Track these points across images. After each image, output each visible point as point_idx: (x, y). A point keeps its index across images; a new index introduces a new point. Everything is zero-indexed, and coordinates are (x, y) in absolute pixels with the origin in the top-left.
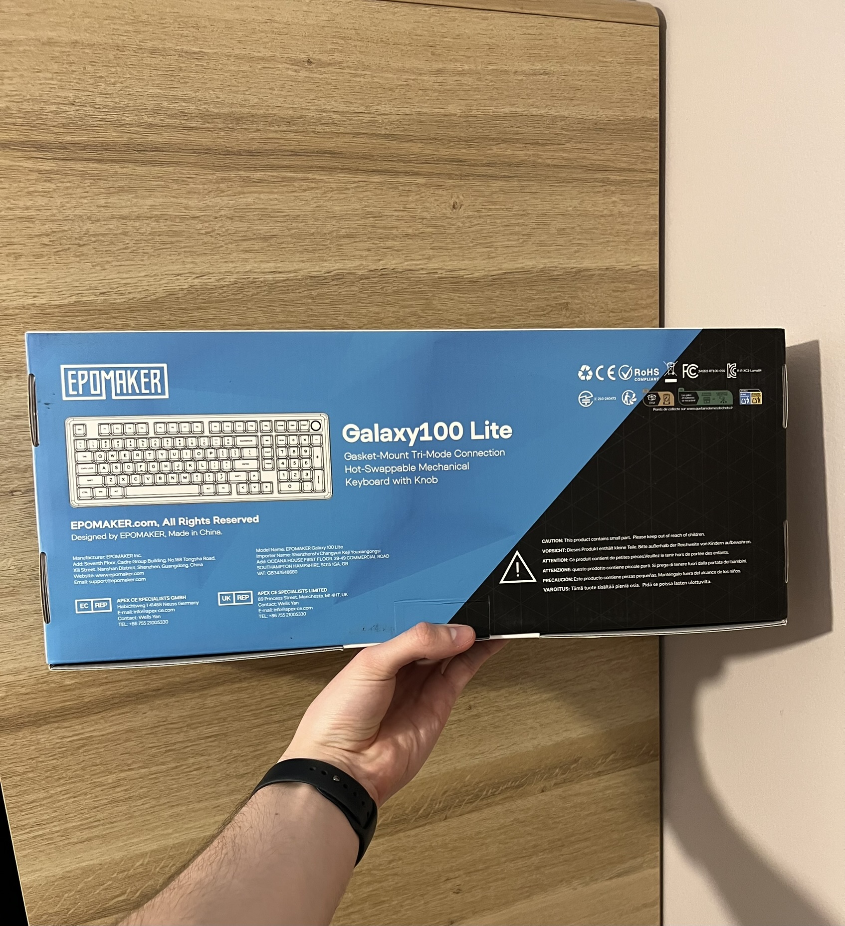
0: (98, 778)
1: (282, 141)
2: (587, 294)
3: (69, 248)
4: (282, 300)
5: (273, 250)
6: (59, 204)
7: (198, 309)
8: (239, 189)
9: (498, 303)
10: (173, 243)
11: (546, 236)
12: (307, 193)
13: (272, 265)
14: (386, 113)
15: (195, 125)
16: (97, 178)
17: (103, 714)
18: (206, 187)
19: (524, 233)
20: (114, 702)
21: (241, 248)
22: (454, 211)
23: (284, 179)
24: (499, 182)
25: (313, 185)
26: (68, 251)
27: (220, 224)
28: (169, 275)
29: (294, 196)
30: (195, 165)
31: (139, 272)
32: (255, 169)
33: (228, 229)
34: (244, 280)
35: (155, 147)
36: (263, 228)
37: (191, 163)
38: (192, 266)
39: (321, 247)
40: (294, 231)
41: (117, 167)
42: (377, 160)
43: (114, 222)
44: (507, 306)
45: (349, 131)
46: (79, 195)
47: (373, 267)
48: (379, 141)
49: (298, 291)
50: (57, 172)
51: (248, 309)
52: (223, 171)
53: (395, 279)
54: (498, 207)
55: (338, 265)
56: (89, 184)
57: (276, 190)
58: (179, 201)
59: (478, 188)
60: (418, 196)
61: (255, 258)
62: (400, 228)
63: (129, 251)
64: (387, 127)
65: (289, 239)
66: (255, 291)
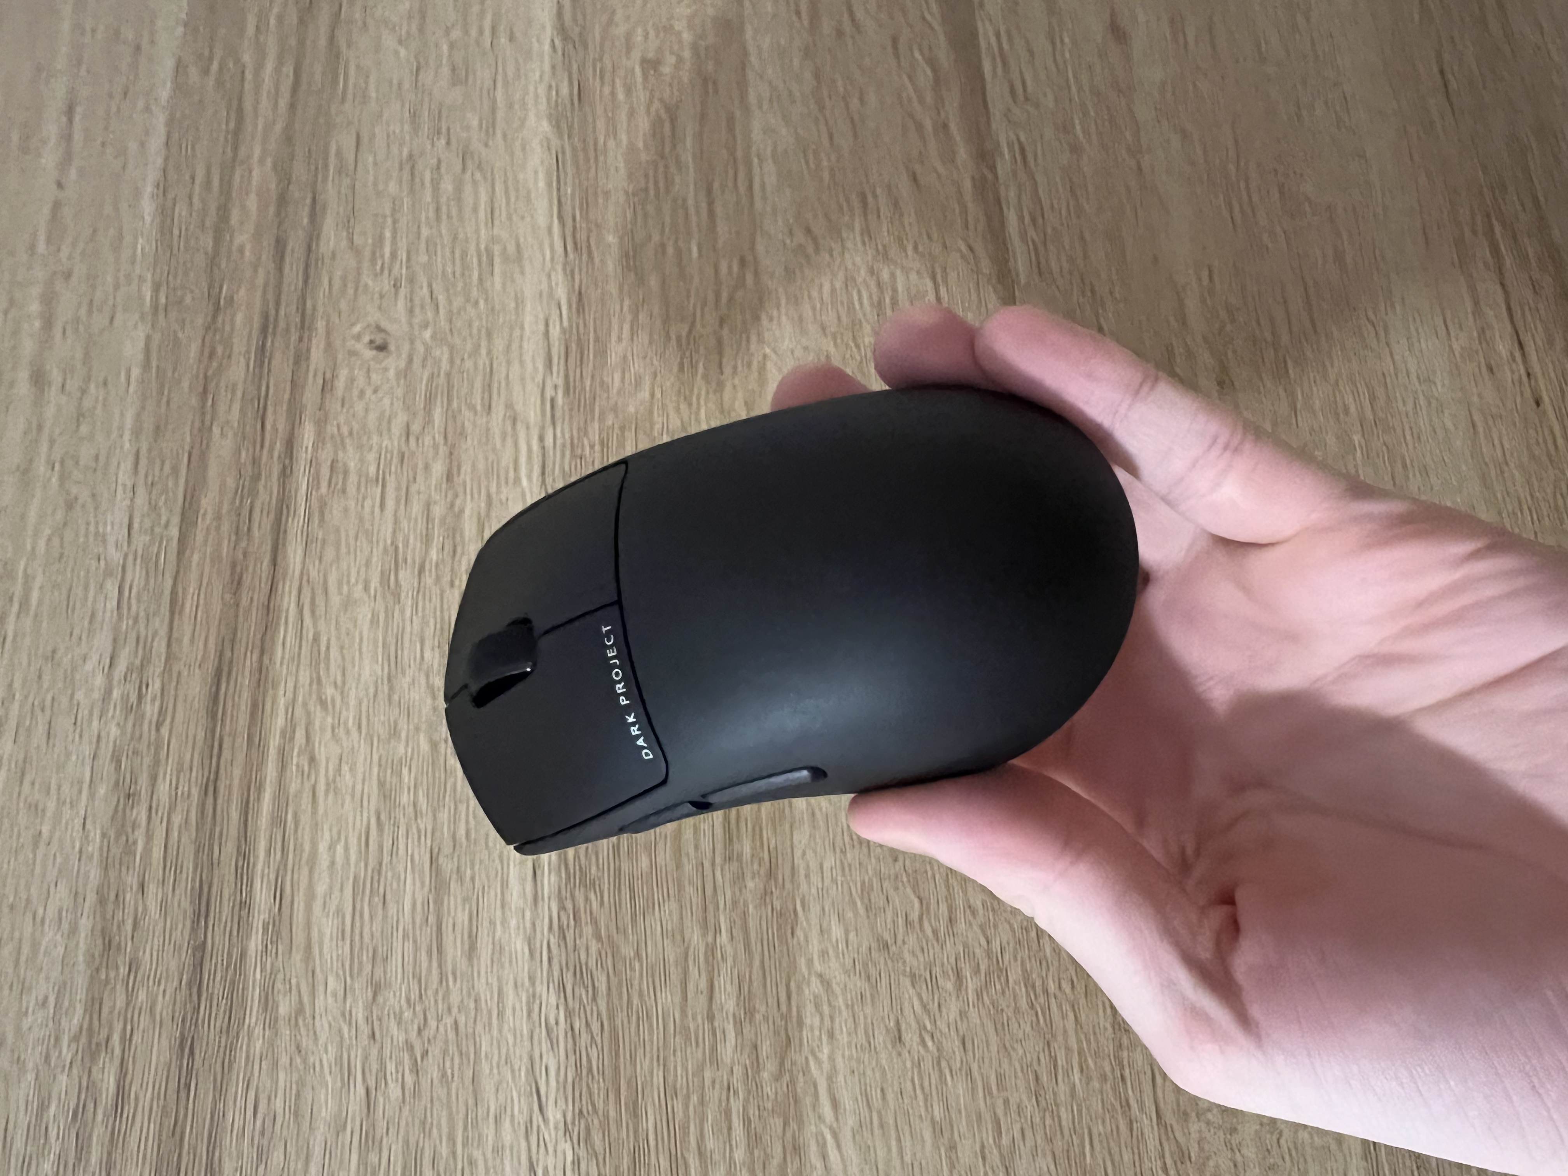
1: (176, 822)
7: (635, 1113)
8: (296, 957)
11: (469, 114)
12: (321, 755)
14: (126, 522)
15: (112, 1081)
18: (284, 1061)
19: (458, 167)
21: (462, 964)
22: (392, 347)
23: (278, 820)
24: (326, 230)
25: (300, 737)
29: (327, 792)
30: (220, 1093)
32: (245, 905)
33: (408, 1000)
34: (555, 961)
36: (410, 892)
37: (214, 1102)
38: (507, 1124)
42: (245, 554)
45: (166, 625)
48: (198, 544)
51: (637, 953)
52: (243, 1006)
54: (388, 234)
58: (318, 1151)
59: (336, 285)
60: (348, 441)
61: (492, 923)
62: (430, 496)
64: (163, 521)
65: (444, 816)
66: (588, 930)
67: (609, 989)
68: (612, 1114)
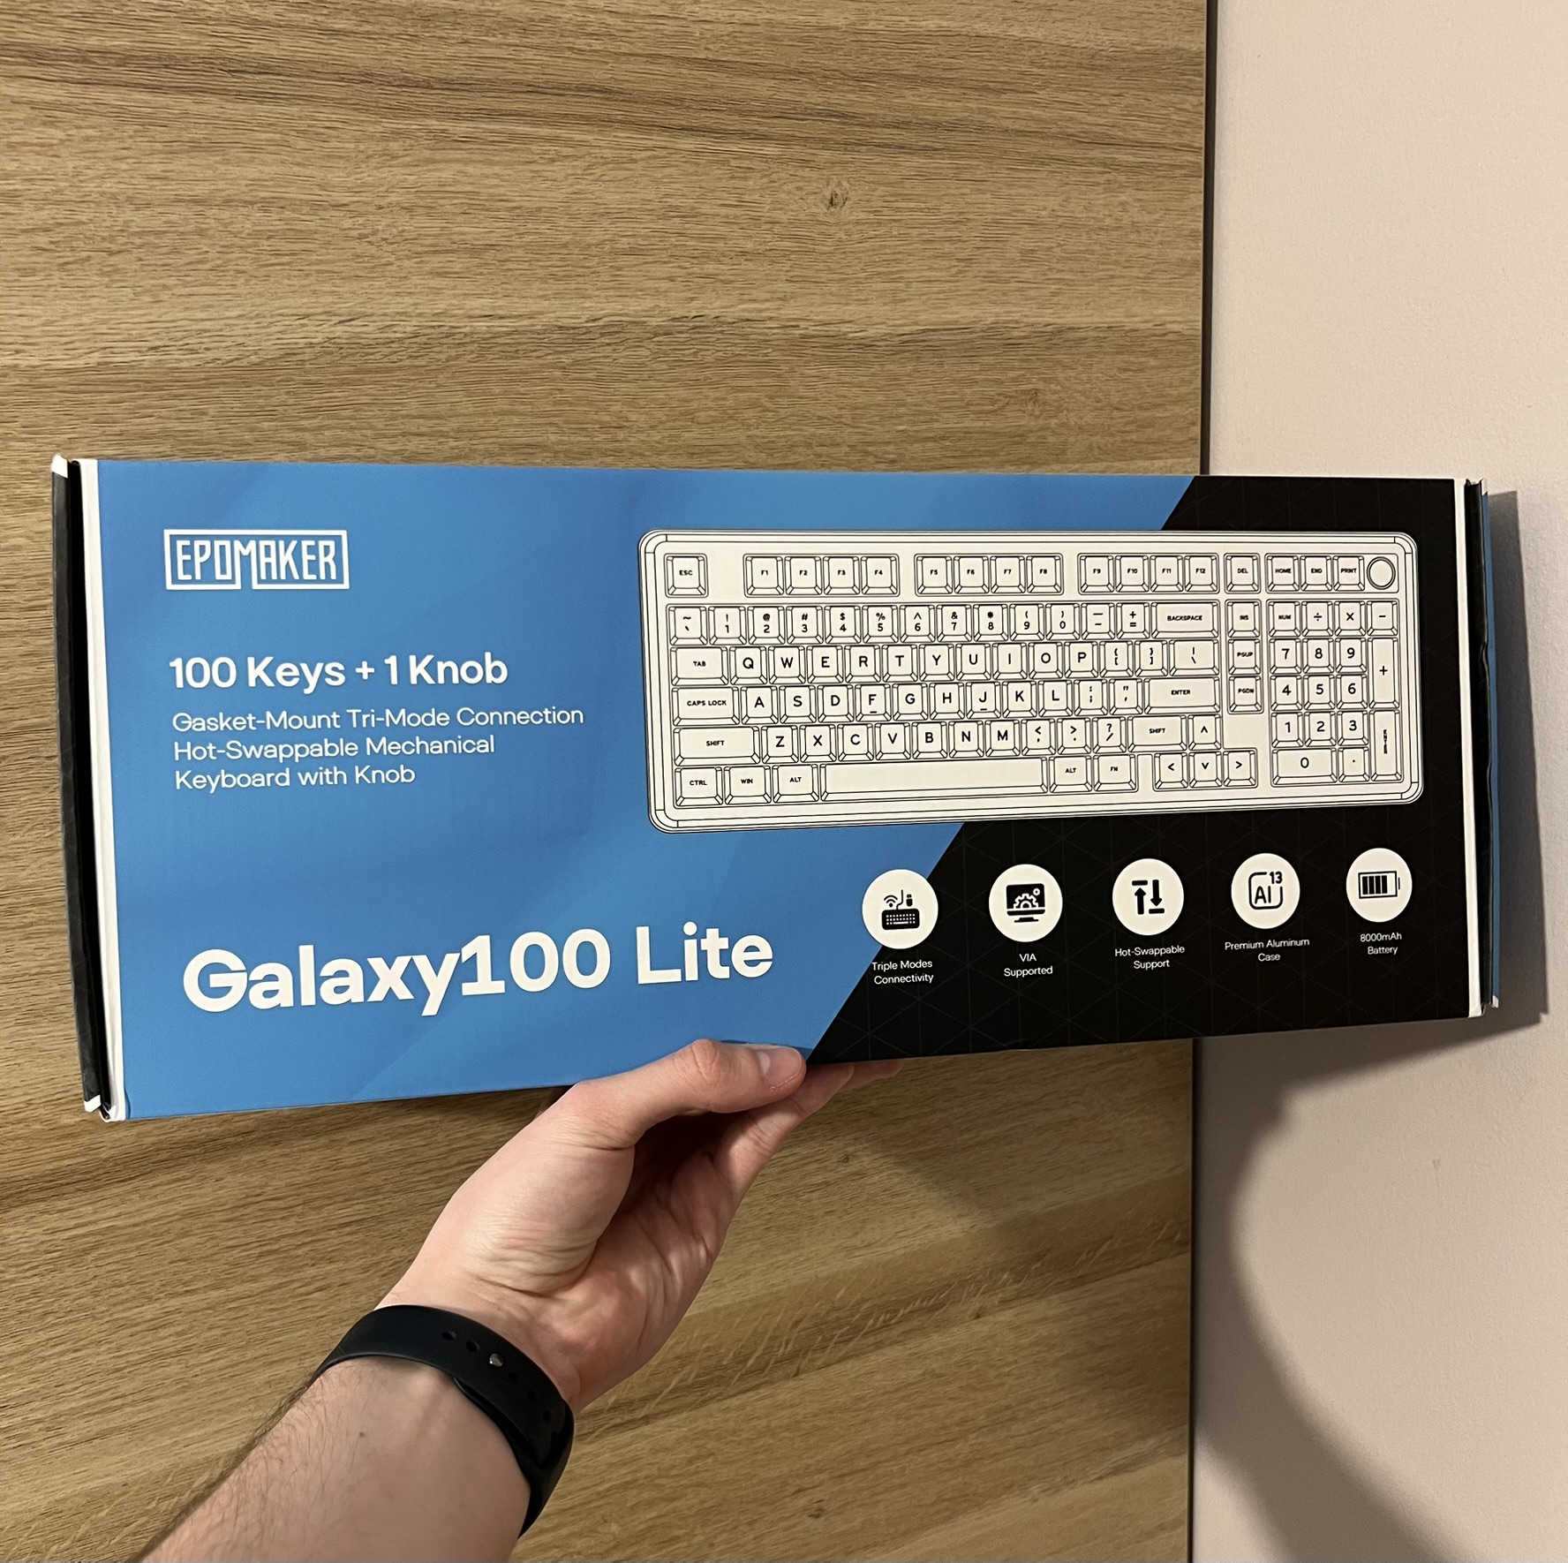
0: (123, 1311)
1: (509, 65)
2: (1072, 373)
3: (89, 258)
4: (506, 372)
5: (489, 274)
6: (70, 170)
7: (343, 383)
8: (427, 153)
9: (910, 387)
10: (295, 254)
11: (999, 263)
12: (557, 166)
13: (486, 301)
14: (708, 18)
15: (341, 26)
16: (147, 121)
17: (136, 1183)
18: (362, 147)
19: (961, 256)
20: (160, 1158)
21: (428, 268)
22: (832, 209)
23: (513, 137)
24: (916, 159)
25: (567, 151)
26: (86, 263)
27: (389, 221)
28: (287, 316)
29: (532, 171)
30: (340, 103)
31: (227, 308)
32: (457, 116)
33: (404, 231)
34: (433, 331)
35: (265, 65)
36: (471, 231)
37: (333, 99)
38: (330, 299)
39: (580, 271)
40: (528, 238)
41: (187, 103)
42: (689, 108)
43: (181, 209)
44: (927, 392)
45: (640, 52)
46: (111, 154)
47: (679, 313)
48: (694, 72)
49: (535, 354)
50: (67, 108)
51: (439, 386)
52: (395, 117)
53: (720, 336)
54: (912, 205)
55: (611, 308)
56: (132, 133)
57: (497, 159)
58: (308, 172)
59: (878, 168)
60: (765, 180)
61: (454, 288)
62: (730, 240)
63: (207, 266)
64: (709, 46)
65: (520, 253)
66: (453, 353)
67: (417, 367)
68: (342, 369)
